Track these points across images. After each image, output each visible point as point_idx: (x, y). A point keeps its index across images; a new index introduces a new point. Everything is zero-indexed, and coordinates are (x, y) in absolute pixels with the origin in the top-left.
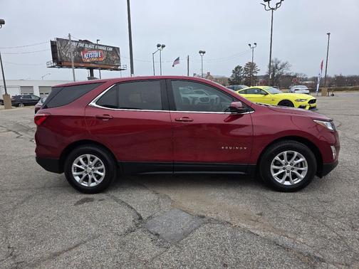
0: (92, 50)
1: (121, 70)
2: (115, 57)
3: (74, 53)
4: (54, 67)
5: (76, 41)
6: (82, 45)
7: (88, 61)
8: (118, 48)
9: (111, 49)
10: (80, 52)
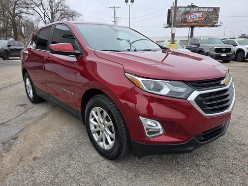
0: (196, 12)
1: (217, 26)
2: (214, 16)
3: (181, 16)
4: (166, 27)
5: (184, 7)
6: (188, 9)
7: (191, 21)
8: (219, 8)
9: (212, 10)
10: (186, 15)
